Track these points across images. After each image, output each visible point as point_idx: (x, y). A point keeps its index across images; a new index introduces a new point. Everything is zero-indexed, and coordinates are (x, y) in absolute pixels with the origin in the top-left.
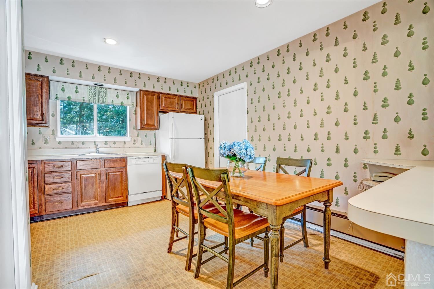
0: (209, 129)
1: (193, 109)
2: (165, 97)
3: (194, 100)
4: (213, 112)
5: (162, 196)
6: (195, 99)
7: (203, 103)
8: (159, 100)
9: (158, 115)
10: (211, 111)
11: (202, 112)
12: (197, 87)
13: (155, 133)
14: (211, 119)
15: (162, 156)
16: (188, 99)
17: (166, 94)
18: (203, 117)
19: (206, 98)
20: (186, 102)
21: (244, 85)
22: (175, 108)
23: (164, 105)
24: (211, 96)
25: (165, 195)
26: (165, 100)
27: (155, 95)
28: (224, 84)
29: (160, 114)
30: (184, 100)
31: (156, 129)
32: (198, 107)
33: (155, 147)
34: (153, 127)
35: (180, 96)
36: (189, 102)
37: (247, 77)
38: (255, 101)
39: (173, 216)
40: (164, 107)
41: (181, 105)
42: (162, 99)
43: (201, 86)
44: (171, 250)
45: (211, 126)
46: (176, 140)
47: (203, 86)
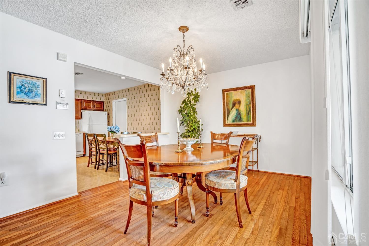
0: (110, 119)
1: (101, 108)
2: (85, 102)
3: (101, 103)
4: (112, 110)
5: (83, 154)
6: (103, 102)
7: (107, 105)
8: (82, 104)
9: (81, 111)
10: (111, 110)
11: (106, 110)
12: (104, 96)
13: (79, 121)
14: (111, 114)
15: (84, 133)
16: (98, 102)
17: (85, 100)
18: (107, 113)
19: (108, 103)
20: (98, 104)
21: (125, 99)
22: (91, 107)
23: (84, 106)
24: (111, 102)
25: (85, 154)
26: (85, 103)
27: (79, 101)
28: (117, 97)
29: (82, 111)
30: (96, 103)
31: (80, 119)
32: (104, 107)
33: (78, 128)
34: (78, 118)
35: (93, 101)
36: (99, 104)
37: (127, 96)
38: (130, 107)
39: (90, 153)
40: (84, 107)
41: (94, 106)
42: (83, 103)
43: (106, 96)
44: (89, 166)
45: (111, 117)
46: (91, 125)
47: (107, 96)
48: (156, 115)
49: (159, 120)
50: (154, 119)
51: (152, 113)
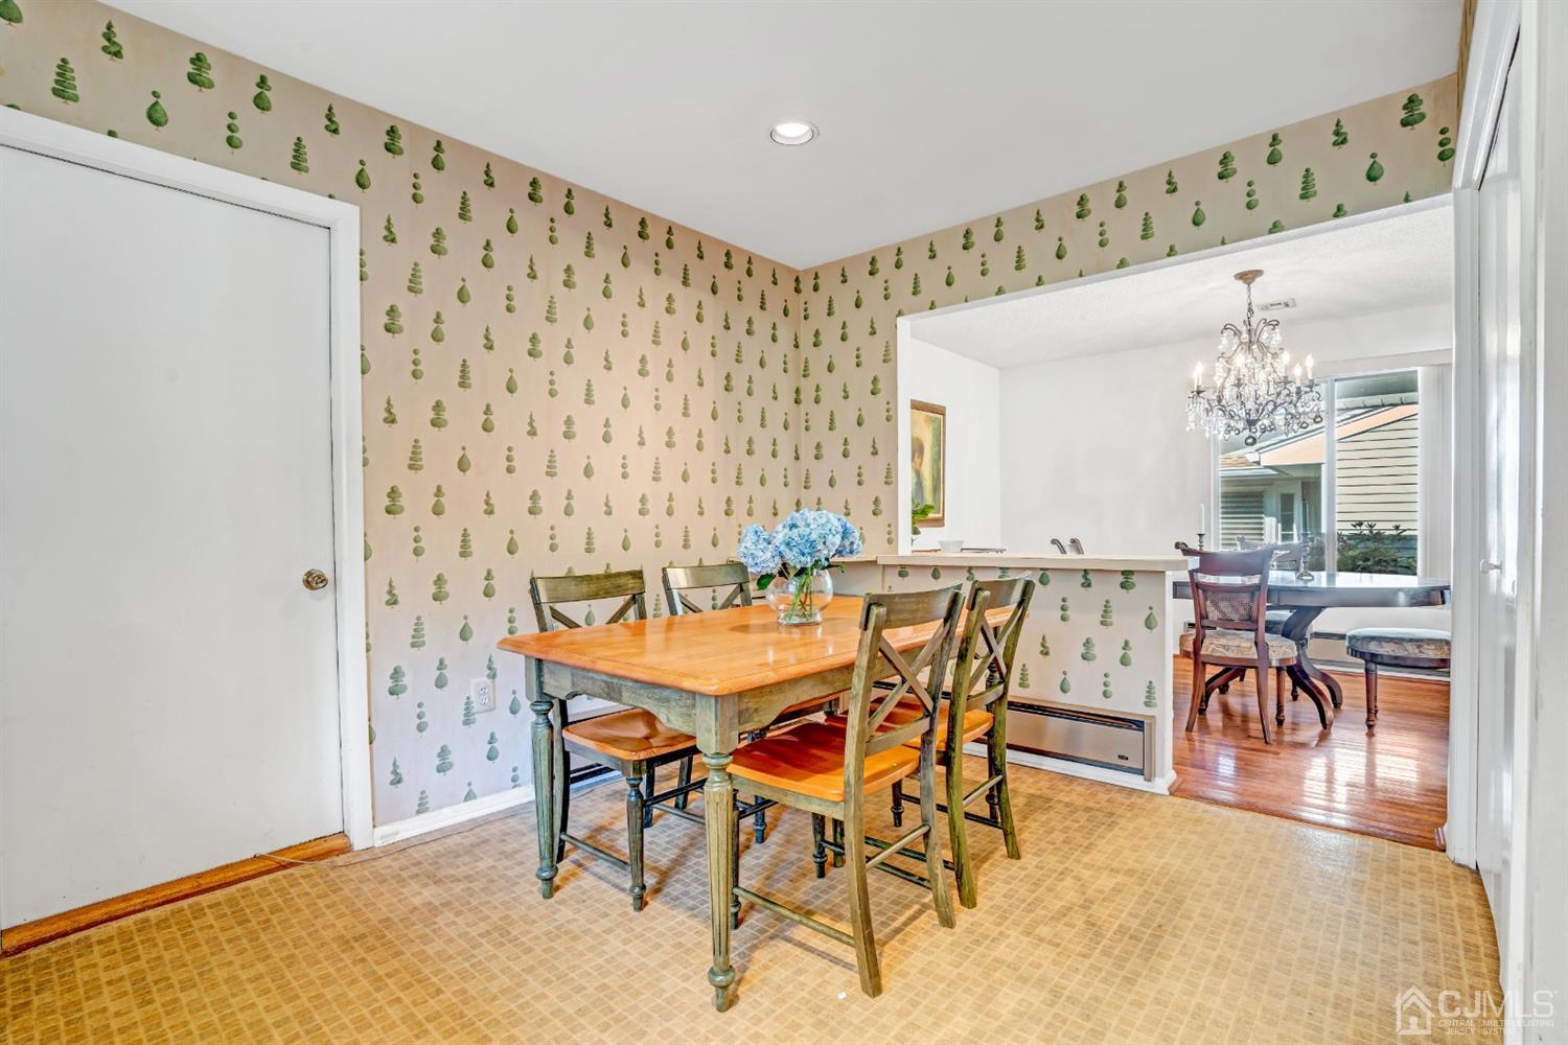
48: (700, 447)
49: (714, 481)
50: (685, 477)
51: (670, 432)
